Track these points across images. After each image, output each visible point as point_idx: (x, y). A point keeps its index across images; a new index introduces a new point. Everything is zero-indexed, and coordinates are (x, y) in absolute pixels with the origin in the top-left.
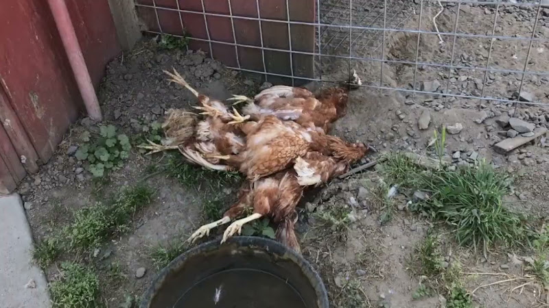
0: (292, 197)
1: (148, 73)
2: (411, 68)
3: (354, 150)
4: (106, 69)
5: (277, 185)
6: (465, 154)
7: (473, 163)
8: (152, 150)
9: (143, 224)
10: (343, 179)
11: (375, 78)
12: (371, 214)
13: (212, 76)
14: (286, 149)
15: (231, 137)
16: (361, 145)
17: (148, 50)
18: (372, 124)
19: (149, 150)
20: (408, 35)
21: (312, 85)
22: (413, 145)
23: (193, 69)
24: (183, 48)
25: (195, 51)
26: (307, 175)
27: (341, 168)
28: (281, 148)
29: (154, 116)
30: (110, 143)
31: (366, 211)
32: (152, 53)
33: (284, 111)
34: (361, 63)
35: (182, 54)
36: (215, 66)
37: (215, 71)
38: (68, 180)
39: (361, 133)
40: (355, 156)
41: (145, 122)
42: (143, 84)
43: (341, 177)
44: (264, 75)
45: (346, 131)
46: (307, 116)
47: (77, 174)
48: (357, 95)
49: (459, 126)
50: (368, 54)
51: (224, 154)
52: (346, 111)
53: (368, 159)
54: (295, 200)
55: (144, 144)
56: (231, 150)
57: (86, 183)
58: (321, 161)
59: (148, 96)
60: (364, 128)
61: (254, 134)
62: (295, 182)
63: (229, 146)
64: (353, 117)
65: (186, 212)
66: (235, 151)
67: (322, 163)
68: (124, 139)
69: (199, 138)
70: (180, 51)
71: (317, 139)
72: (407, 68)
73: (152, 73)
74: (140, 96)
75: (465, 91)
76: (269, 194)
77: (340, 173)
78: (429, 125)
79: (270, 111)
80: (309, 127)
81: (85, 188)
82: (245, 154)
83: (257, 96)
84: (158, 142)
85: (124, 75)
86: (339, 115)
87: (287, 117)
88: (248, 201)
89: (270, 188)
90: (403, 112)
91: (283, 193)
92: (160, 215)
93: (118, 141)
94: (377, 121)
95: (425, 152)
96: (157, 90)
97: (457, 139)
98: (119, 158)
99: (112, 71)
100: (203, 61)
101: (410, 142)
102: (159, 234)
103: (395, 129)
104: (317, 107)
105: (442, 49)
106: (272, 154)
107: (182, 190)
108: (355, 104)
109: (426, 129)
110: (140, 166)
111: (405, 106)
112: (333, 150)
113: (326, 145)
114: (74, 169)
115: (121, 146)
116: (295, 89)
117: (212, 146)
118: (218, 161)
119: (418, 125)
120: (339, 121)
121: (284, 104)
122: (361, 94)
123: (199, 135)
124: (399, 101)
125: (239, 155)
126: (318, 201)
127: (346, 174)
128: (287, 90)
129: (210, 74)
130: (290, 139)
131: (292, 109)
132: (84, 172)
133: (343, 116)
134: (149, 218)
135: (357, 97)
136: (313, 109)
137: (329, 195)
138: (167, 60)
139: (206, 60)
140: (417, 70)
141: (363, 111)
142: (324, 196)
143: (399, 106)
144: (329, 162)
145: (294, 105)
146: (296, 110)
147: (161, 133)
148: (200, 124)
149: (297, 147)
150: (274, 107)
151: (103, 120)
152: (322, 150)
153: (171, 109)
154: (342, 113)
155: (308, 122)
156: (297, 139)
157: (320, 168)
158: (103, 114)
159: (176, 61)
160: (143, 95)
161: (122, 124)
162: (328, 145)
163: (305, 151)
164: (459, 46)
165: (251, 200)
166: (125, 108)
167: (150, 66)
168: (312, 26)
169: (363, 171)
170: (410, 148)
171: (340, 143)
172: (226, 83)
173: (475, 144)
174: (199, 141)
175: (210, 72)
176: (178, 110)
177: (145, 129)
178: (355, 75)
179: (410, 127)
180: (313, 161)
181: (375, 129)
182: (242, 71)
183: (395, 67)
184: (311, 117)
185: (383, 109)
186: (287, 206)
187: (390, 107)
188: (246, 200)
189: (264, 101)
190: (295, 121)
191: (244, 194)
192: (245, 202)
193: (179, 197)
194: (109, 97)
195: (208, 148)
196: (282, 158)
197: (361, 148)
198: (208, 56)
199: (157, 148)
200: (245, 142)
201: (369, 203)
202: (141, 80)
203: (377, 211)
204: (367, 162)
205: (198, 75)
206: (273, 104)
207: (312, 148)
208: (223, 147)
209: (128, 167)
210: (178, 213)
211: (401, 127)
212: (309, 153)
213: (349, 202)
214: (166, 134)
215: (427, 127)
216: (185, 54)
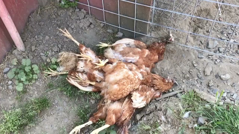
0: (128, 115)
1: (53, 22)
2: (202, 30)
3: (166, 85)
4: (29, 17)
5: (121, 107)
6: (229, 94)
7: (234, 101)
8: (52, 74)
9: (44, 120)
10: (159, 100)
11: (182, 36)
12: (173, 128)
13: (89, 26)
14: (127, 87)
15: (96, 73)
16: (171, 81)
17: (54, 7)
18: (178, 68)
19: (49, 75)
20: (202, 9)
21: (146, 38)
22: (200, 83)
23: (78, 22)
24: (74, 8)
25: (80, 10)
26: (139, 101)
27: (158, 94)
28: (125, 87)
29: (54, 52)
30: (27, 69)
31: (169, 126)
32: (56, 9)
33: (128, 58)
34: (174, 26)
35: (73, 11)
36: (91, 21)
37: (91, 24)
38: (4, 88)
39: (171, 73)
40: (166, 88)
41: (48, 56)
42: (50, 29)
43: (157, 99)
44: (119, 28)
45: (163, 70)
46: (141, 61)
47: (8, 85)
48: (171, 47)
49: (228, 76)
50: (179, 20)
51: (91, 81)
52: (163, 57)
53: (173, 89)
54: (130, 116)
55: (47, 70)
56: (96, 80)
57: (13, 91)
58: (147, 92)
59: (51, 38)
60: (173, 69)
61: (110, 73)
62: (131, 106)
63: (94, 78)
64: (167, 61)
65: (68, 113)
66: (98, 80)
67: (148, 93)
68: (36, 68)
69: (78, 70)
70: (71, 9)
71: (146, 77)
72: (200, 29)
73: (55, 22)
74: (47, 37)
75: (232, 50)
76: (115, 113)
77: (157, 97)
78: (211, 73)
79: (120, 56)
80: (142, 68)
81: (13, 94)
82: (104, 84)
83: (114, 45)
84: (55, 69)
85: (40, 21)
86: (160, 59)
87: (130, 61)
88: (104, 111)
89: (116, 109)
90: (197, 63)
91: (124, 112)
92: (54, 114)
93: (32, 68)
94: (180, 66)
95: (206, 89)
96: (57, 33)
97: (226, 83)
98: (32, 79)
99: (32, 19)
100: (85, 17)
101: (198, 82)
102: (52, 126)
103: (191, 72)
104: (147, 55)
105: (220, 19)
106: (119, 91)
107: (67, 99)
108: (169, 53)
109: (208, 76)
110: (44, 83)
111: (198, 58)
112: (154, 85)
113: (151, 81)
114: (7, 81)
115: (34, 71)
116: (136, 41)
117: (85, 76)
118: (88, 84)
119: (204, 72)
120: (159, 63)
121: (129, 53)
122: (173, 47)
123: (78, 69)
124: (194, 55)
125: (100, 83)
126: (143, 114)
127: (160, 98)
128: (131, 41)
129: (88, 25)
130: (131, 80)
131: (133, 57)
132: (13, 84)
133: (161, 60)
134: (48, 116)
135: (171, 49)
136: (145, 56)
137: (150, 112)
138: (64, 14)
139: (86, 16)
140: (205, 32)
141: (173, 58)
142: (147, 112)
143: (194, 58)
144: (152, 92)
145: (134, 53)
146: (135, 57)
147: (57, 64)
148: (79, 63)
149: (134, 85)
150: (123, 53)
151: (26, 51)
152: (148, 84)
153: (62, 52)
154: (161, 58)
155: (141, 65)
156: (135, 79)
157: (146, 97)
158: (25, 47)
159: (69, 15)
160: (49, 38)
161: (36, 54)
162: (152, 81)
163: (138, 86)
164: (230, 17)
165: (105, 111)
166: (38, 45)
167: (54, 16)
168: (150, 8)
169: (170, 97)
170: (198, 85)
171: (159, 80)
172: (97, 31)
173: (236, 87)
174: (78, 72)
175: (88, 24)
176: (67, 53)
177: (48, 60)
178: (171, 35)
179: (200, 72)
180: (143, 93)
181: (179, 71)
182: (106, 24)
183: (193, 28)
184: (143, 62)
185: (185, 58)
186: (125, 120)
187: (189, 58)
188: (103, 111)
189: (117, 48)
190: (134, 63)
191: (101, 107)
192: (102, 112)
193: (65, 104)
194: (29, 36)
195: (83, 77)
196: (125, 93)
197: (171, 83)
198: (88, 13)
199: (54, 73)
200: (104, 76)
201: (172, 120)
202: (49, 26)
203: (177, 127)
204: (173, 91)
205: (81, 26)
206: (122, 51)
207: (142, 83)
208: (91, 78)
209: (37, 83)
210: (64, 113)
211: (194, 71)
212: (141, 86)
213: (160, 119)
214: (60, 65)
215: (209, 74)
216: (75, 11)
